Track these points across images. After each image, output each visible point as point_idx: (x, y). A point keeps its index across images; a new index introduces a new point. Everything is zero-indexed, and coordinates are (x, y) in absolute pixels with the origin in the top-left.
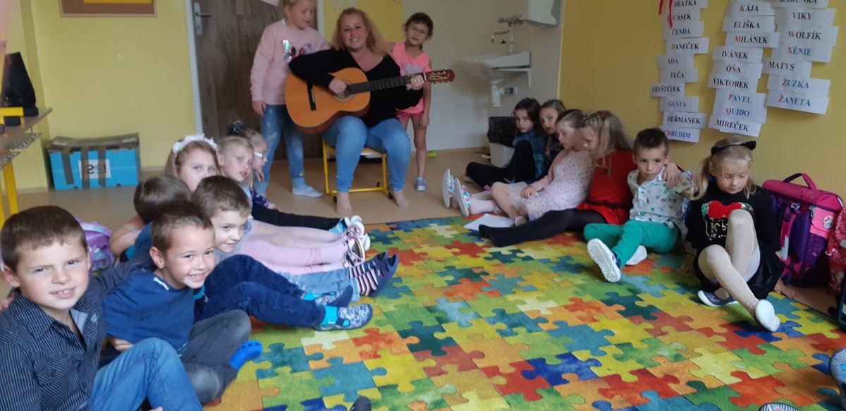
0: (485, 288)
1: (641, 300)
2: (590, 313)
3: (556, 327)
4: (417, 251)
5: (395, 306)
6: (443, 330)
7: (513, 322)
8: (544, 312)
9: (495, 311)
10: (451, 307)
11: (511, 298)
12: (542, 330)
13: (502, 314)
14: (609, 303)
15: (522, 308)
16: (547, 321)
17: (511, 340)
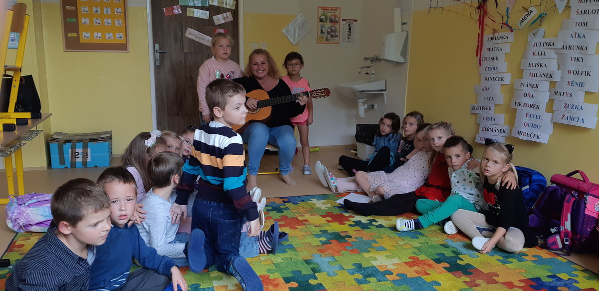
0: (348, 248)
1: (461, 260)
2: (424, 268)
3: (398, 278)
4: (301, 218)
5: (282, 259)
6: (316, 278)
7: (367, 273)
8: (390, 267)
9: (355, 264)
10: (323, 261)
11: (366, 255)
12: (388, 280)
13: (359, 267)
14: (438, 261)
15: (374, 263)
16: (392, 274)
17: (364, 287)
